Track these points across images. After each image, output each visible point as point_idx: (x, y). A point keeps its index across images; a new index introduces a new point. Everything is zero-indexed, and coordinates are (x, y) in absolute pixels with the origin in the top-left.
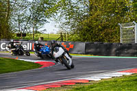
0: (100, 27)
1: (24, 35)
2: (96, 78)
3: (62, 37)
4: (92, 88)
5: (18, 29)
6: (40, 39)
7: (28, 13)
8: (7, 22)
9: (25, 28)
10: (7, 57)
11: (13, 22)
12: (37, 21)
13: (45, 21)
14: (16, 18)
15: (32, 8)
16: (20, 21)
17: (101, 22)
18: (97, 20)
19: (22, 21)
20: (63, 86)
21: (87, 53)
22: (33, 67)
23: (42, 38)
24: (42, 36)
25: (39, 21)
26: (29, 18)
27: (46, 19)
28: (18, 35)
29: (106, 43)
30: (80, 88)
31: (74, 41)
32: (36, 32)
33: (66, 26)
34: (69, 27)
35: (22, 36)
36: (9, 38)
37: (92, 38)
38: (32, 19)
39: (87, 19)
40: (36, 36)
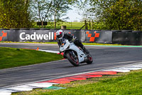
0: (127, 13)
1: (45, 23)
2: (125, 70)
3: (86, 25)
4: (120, 80)
6: (62, 28)
8: (26, 9)
9: (46, 16)
10: (26, 48)
11: (33, 10)
12: (59, 8)
13: (68, 7)
14: (36, 5)
16: (41, 9)
17: (129, 8)
18: (124, 6)
19: (43, 9)
20: (89, 78)
21: (114, 43)
22: (55, 58)
23: (65, 27)
24: (64, 24)
25: (61, 8)
26: (50, 5)
27: (69, 5)
29: (135, 30)
30: (108, 81)
31: (100, 30)
32: (59, 20)
33: (91, 13)
34: (94, 14)
35: (43, 25)
36: (29, 27)
37: (119, 26)
38: (54, 6)
39: (114, 5)
40: (59, 25)
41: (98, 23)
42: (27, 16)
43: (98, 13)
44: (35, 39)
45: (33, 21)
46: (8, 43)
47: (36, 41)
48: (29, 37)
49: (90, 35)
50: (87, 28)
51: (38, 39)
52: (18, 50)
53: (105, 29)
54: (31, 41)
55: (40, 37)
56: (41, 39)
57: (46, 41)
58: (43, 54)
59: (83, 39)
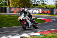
1: (37, 5)
3: (56, 7)
5: (34, 2)
9: (38, 2)
22: (41, 22)
24: (46, 6)
28: (34, 5)
36: (29, 6)
40: (43, 6)
42: (29, 1)
44: (32, 12)
45: (31, 4)
47: (33, 13)
56: (35, 12)
59: (55, 13)
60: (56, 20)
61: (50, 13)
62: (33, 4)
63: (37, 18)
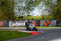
1: (22, 17)
3: (43, 18)
5: (19, 14)
6: (31, 19)
7: (24, 5)
8: (12, 10)
9: (23, 14)
10: (13, 30)
11: (16, 11)
12: (29, 9)
13: (33, 9)
14: (17, 8)
15: (26, 2)
16: (20, 10)
19: (21, 10)
21: (57, 26)
22: (28, 35)
23: (32, 19)
24: (32, 17)
25: (30, 9)
26: (25, 8)
31: (50, 20)
32: (29, 16)
33: (45, 11)
34: (47, 12)
35: (21, 18)
36: (14, 19)
37: (60, 17)
38: (26, 8)
39: (57, 7)
40: (29, 18)
41: (49, 16)
42: (13, 14)
43: (49, 11)
45: (16, 16)
46: (4, 28)
47: (18, 26)
48: (14, 25)
49: (45, 23)
50: (43, 19)
51: (19, 25)
52: (9, 31)
53: (53, 19)
54: (15, 26)
55: (20, 24)
56: (20, 25)
57: (23, 26)
58: (21, 33)
59: (41, 24)
60: (43, 32)
61: (36, 25)
62: (18, 16)
63: (23, 31)
